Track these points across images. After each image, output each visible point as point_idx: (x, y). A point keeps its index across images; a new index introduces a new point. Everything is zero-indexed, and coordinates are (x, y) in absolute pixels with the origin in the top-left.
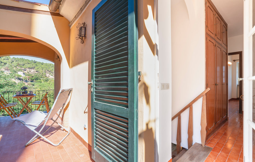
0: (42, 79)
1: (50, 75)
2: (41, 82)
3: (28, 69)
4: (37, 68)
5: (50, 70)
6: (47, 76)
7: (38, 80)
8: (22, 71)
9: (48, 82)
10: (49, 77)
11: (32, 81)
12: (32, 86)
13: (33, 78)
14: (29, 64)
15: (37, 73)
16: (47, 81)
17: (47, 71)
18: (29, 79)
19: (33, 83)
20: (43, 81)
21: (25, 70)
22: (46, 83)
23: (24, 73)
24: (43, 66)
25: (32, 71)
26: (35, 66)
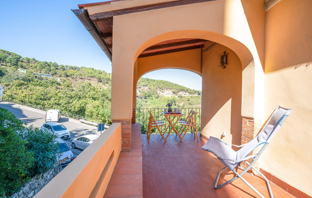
0: (153, 96)
1: (161, 92)
2: (152, 99)
3: (142, 87)
4: (149, 85)
5: (160, 86)
6: (158, 93)
7: (150, 97)
8: (138, 88)
9: (159, 99)
10: (160, 93)
11: (145, 98)
12: (145, 103)
13: (146, 95)
14: (143, 82)
15: (149, 90)
16: (157, 97)
17: (158, 88)
18: (143, 96)
19: (146, 100)
20: (154, 98)
21: (140, 88)
22: (156, 100)
23: (139, 91)
24: (154, 83)
25: (146, 88)
26: (148, 83)
